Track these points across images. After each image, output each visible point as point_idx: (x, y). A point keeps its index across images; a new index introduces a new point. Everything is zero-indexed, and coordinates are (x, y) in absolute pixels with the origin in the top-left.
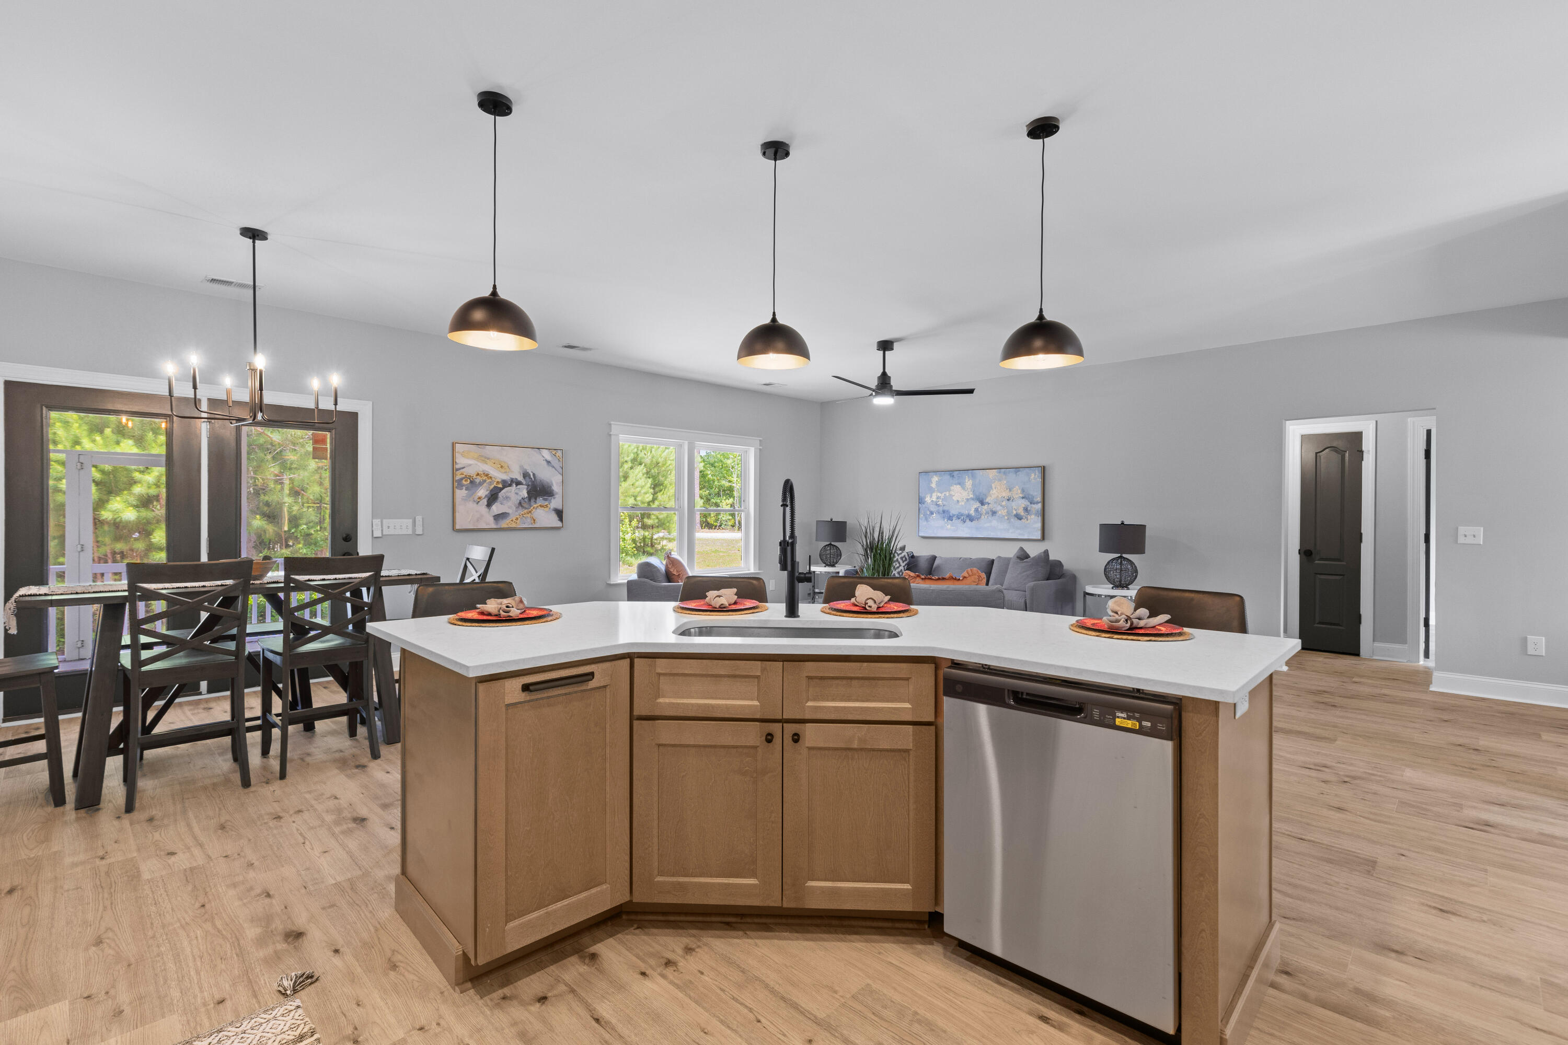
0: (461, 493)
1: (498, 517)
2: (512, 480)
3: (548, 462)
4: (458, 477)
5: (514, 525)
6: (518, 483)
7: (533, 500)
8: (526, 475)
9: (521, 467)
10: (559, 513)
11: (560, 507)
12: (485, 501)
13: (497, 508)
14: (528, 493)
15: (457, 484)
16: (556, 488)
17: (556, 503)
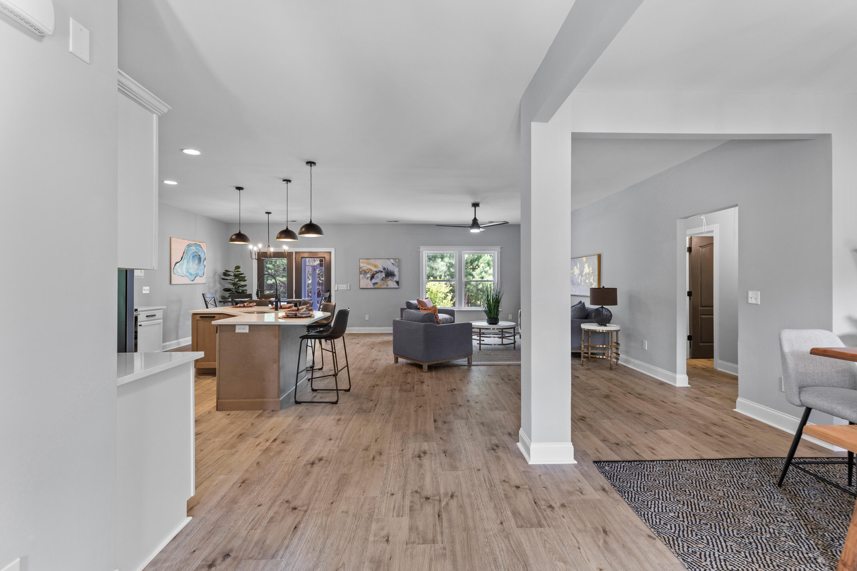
0: (362, 276)
1: (374, 284)
2: (379, 271)
3: (393, 264)
4: (361, 270)
5: (380, 287)
6: (381, 272)
7: (387, 278)
8: (384, 269)
9: (382, 266)
10: (398, 283)
11: (397, 280)
12: (370, 278)
13: (374, 281)
14: (385, 275)
15: (361, 273)
16: (396, 273)
17: (396, 279)
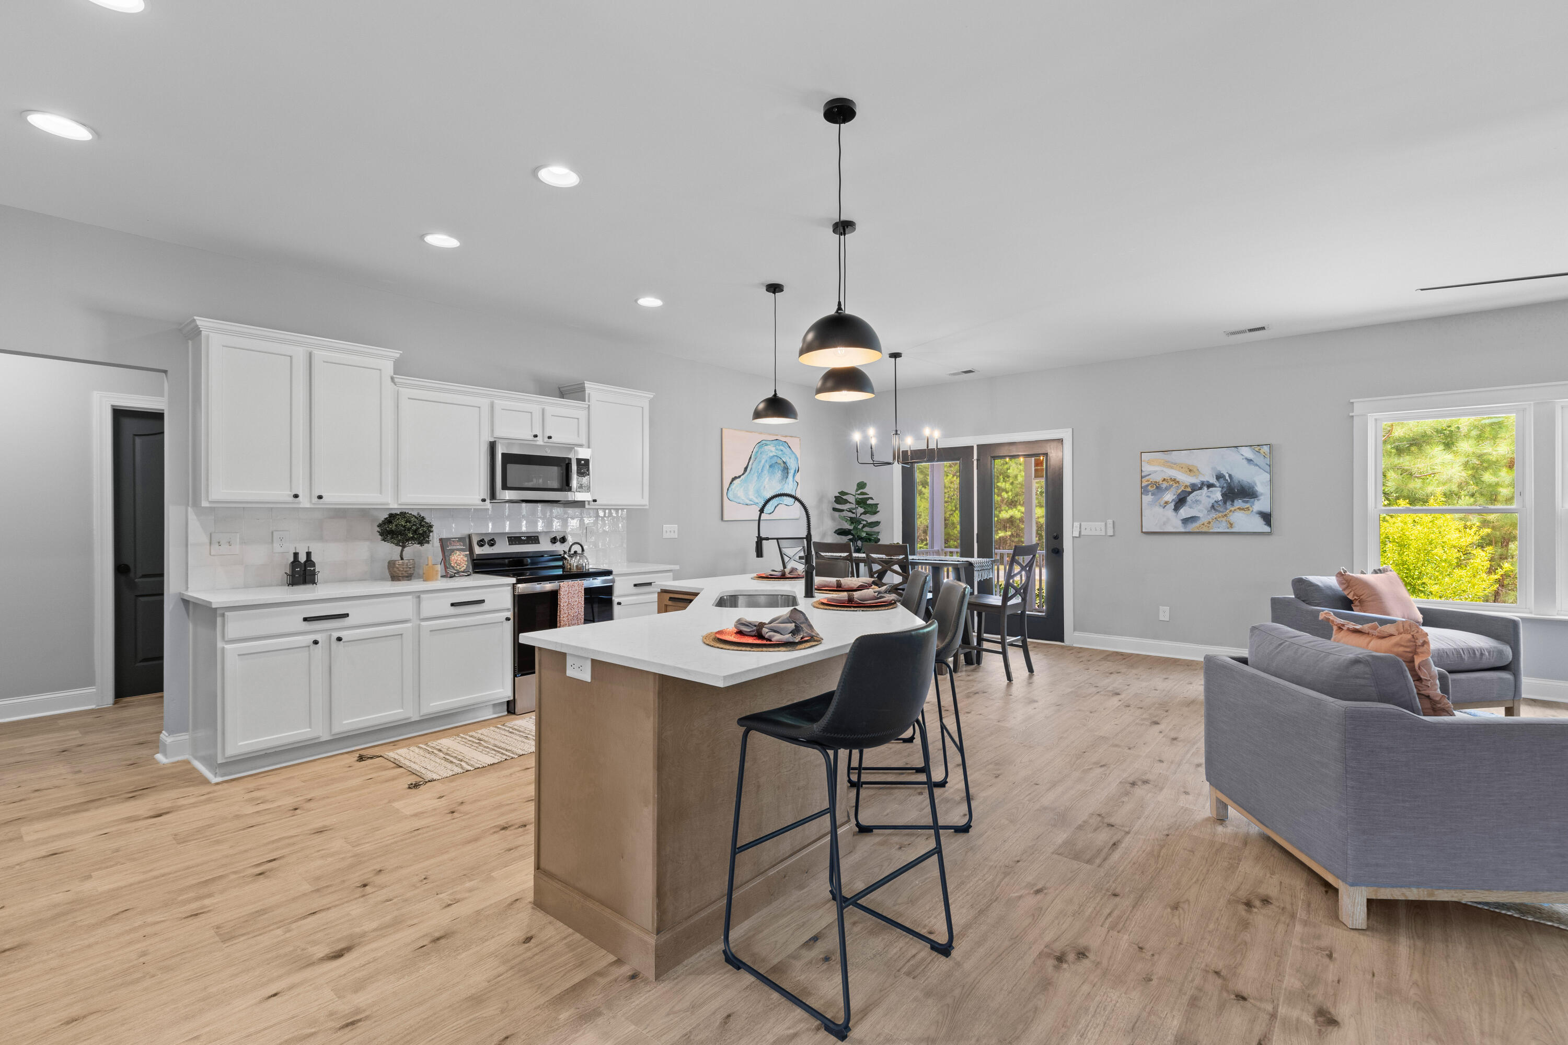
0: (1147, 499)
1: (1186, 521)
2: (1203, 484)
3: (1250, 461)
4: (1144, 484)
5: (1205, 529)
6: (1210, 486)
7: (1229, 503)
8: (1219, 477)
9: (1214, 469)
10: (1267, 518)
11: (1267, 509)
12: (1172, 505)
13: (1185, 512)
14: (1223, 495)
15: (1144, 490)
16: (1261, 488)
17: (1262, 504)
